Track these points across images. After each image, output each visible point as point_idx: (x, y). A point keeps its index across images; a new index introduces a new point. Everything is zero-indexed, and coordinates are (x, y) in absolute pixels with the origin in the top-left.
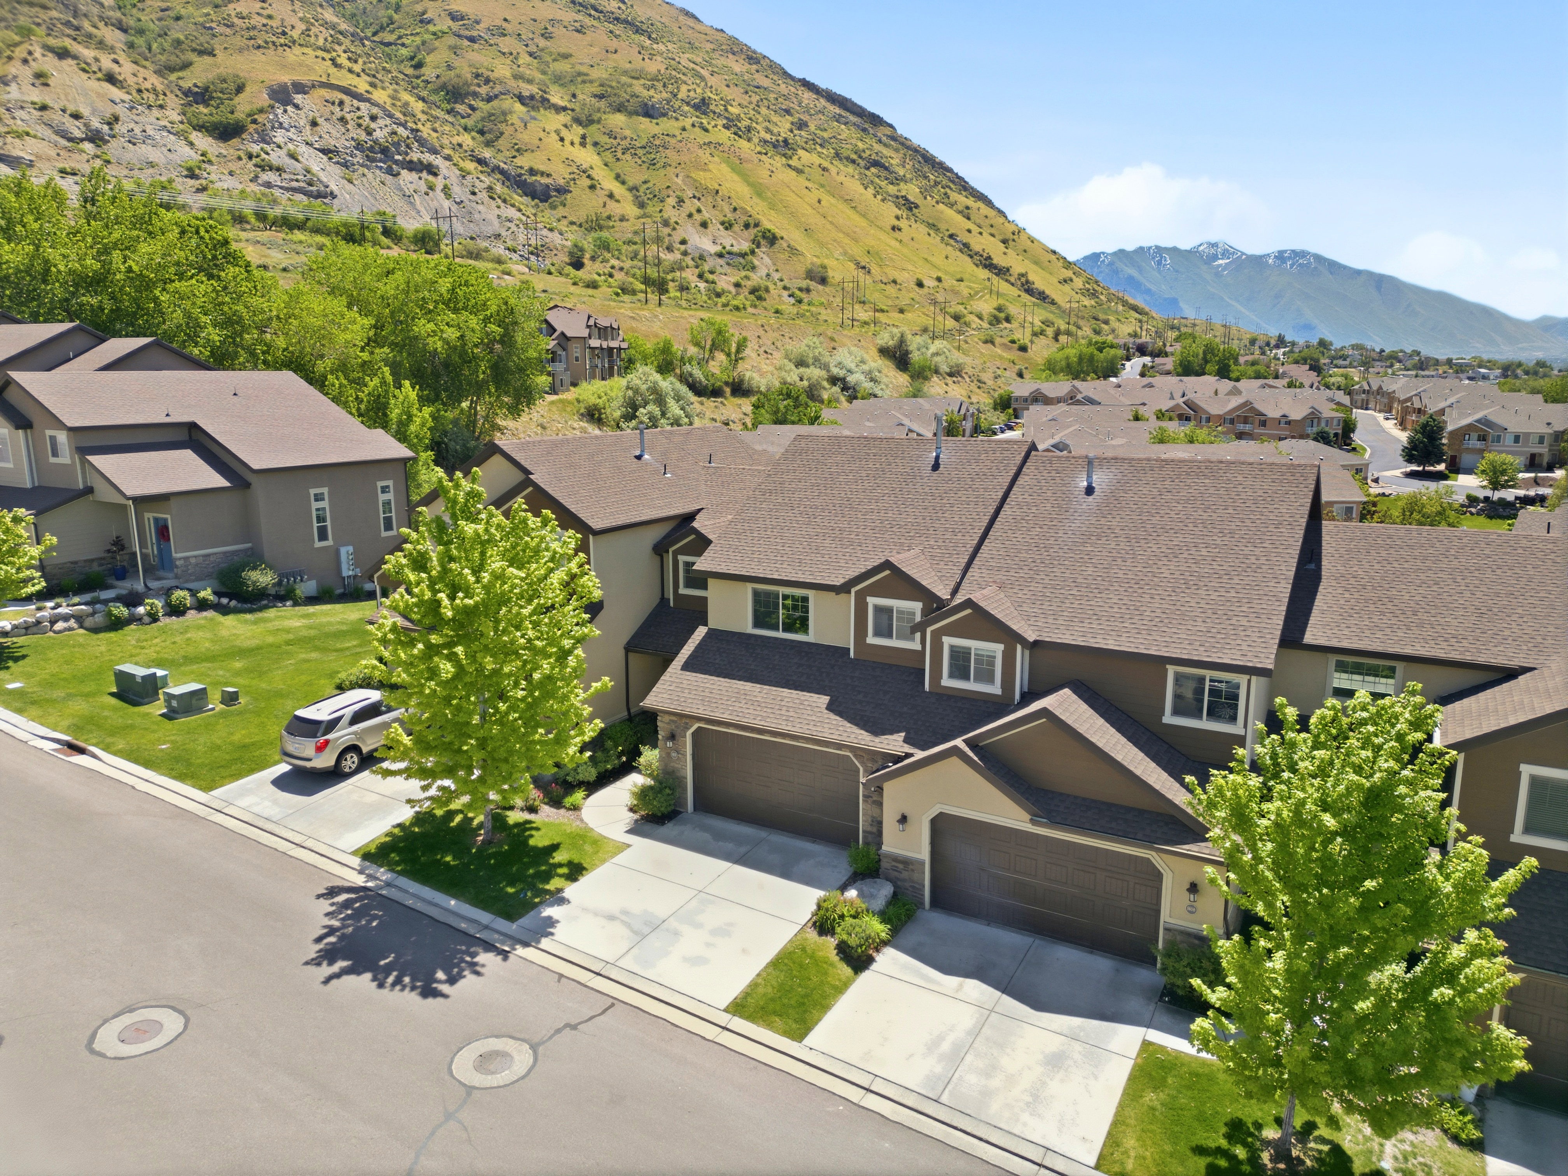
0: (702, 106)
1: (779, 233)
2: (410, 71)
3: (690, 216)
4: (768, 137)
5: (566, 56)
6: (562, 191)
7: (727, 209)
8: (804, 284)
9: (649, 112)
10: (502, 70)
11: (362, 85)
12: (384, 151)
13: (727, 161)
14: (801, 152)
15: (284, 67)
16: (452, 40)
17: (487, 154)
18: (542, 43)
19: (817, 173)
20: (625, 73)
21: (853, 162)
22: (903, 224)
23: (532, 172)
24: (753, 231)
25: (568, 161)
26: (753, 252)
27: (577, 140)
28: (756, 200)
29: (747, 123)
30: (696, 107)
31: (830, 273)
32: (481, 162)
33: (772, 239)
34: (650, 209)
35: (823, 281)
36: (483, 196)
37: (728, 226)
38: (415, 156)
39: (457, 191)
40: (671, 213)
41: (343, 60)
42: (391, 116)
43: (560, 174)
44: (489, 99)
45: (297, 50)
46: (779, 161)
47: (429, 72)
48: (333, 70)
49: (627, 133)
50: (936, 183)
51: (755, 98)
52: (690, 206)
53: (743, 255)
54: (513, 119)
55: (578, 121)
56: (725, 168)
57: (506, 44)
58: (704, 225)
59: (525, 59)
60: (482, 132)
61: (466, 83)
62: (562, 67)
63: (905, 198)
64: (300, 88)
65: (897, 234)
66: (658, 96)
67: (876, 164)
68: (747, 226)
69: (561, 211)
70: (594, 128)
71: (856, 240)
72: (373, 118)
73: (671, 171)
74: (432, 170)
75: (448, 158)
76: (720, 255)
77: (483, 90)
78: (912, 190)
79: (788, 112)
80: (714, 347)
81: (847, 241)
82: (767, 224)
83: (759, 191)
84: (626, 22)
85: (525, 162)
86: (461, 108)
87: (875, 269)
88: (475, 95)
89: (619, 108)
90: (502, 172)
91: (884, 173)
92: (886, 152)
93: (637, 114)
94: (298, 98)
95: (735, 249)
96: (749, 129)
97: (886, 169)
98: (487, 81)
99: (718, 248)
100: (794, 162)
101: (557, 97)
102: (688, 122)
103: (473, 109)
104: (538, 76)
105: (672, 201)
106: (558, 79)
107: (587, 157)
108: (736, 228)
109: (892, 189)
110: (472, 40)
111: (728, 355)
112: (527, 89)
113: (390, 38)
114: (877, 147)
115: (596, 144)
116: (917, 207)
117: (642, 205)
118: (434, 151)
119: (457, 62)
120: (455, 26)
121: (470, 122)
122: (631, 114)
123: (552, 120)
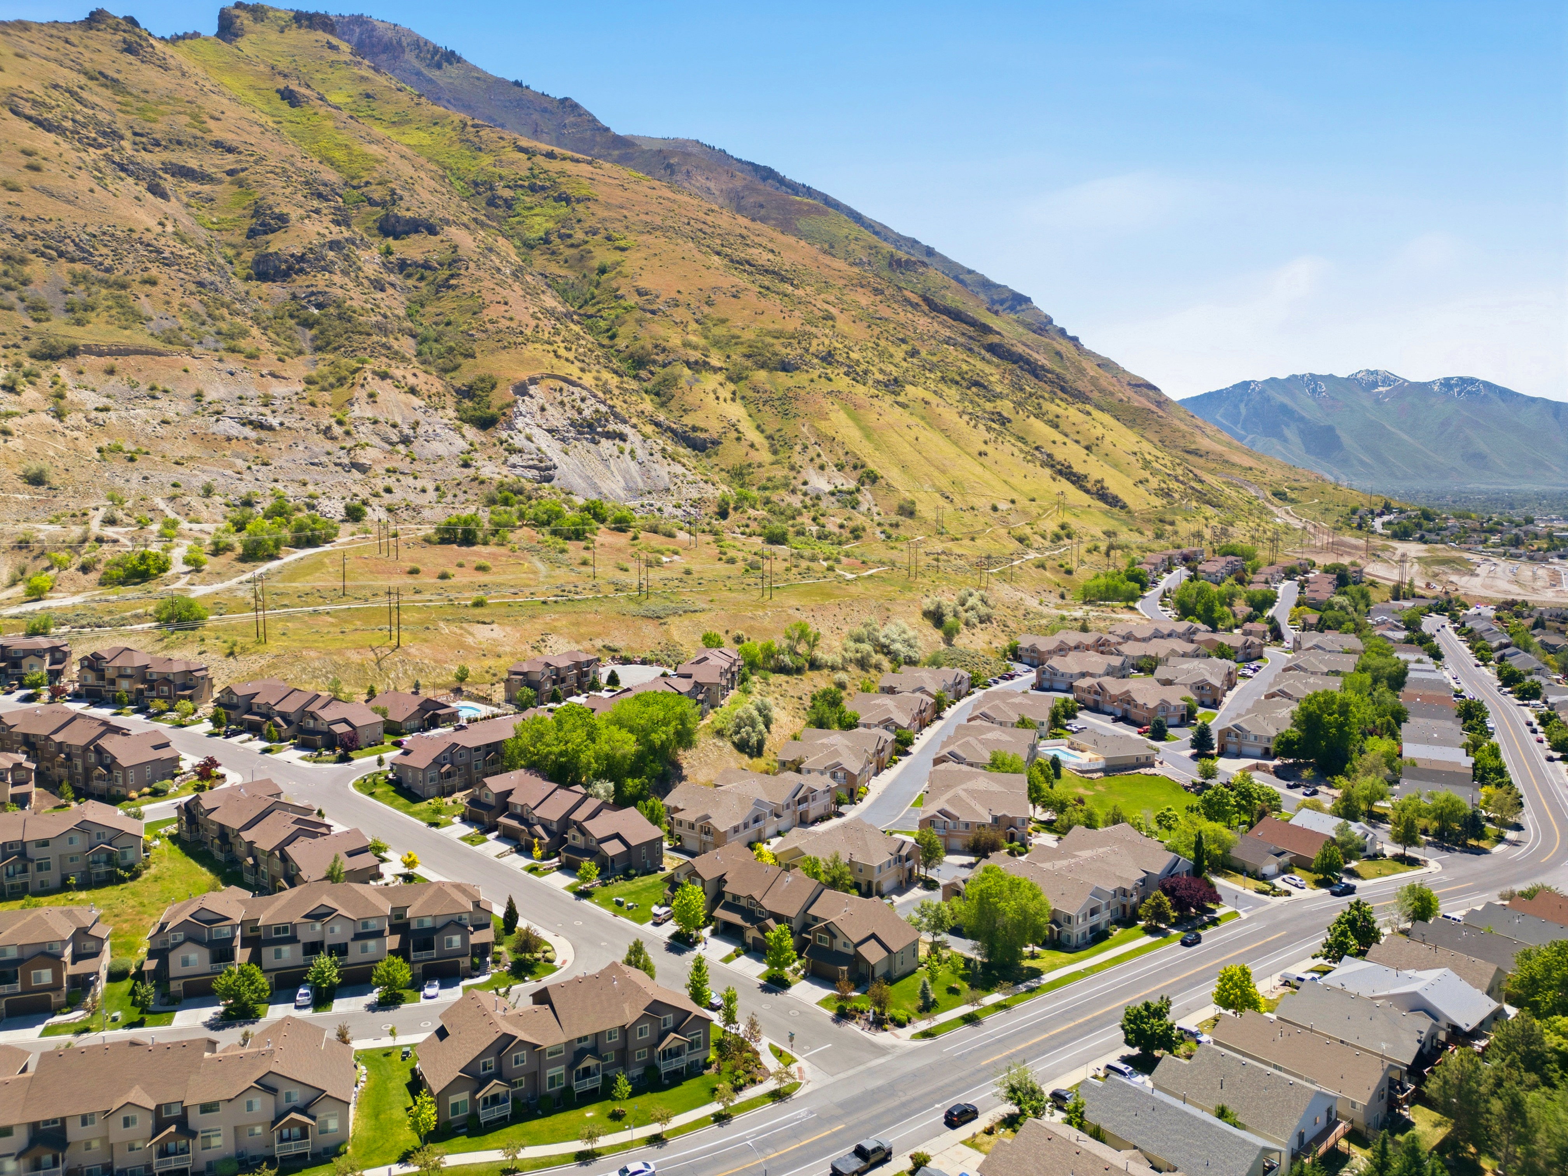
0: (828, 357)
1: (879, 472)
2: (605, 345)
3: (812, 460)
4: (880, 378)
5: (723, 321)
6: (716, 443)
7: (841, 452)
8: (895, 519)
9: (786, 367)
10: (675, 339)
11: (574, 371)
12: (590, 425)
13: (844, 408)
14: (907, 389)
15: (522, 364)
16: (638, 314)
17: (662, 416)
18: (706, 310)
19: (919, 408)
20: (769, 333)
23: (694, 429)
24: (860, 472)
25: (722, 417)
26: (858, 490)
27: (729, 397)
28: (864, 443)
29: (863, 368)
30: (823, 359)
31: (919, 506)
32: (657, 424)
33: (874, 478)
34: (781, 455)
35: (911, 515)
36: (659, 456)
37: (840, 467)
38: (611, 426)
39: (640, 453)
40: (797, 459)
42: (595, 396)
43: (715, 429)
44: (664, 366)
45: (530, 347)
46: (887, 402)
47: (620, 342)
48: (555, 361)
49: (768, 387)
52: (812, 452)
53: (851, 493)
54: (682, 383)
55: (730, 379)
56: (842, 415)
57: (680, 314)
58: (822, 468)
59: (693, 326)
60: (658, 395)
61: (648, 352)
62: (719, 331)
64: (534, 382)
66: (791, 353)
68: (855, 467)
69: (714, 460)
70: (742, 384)
71: (944, 472)
72: (583, 400)
73: (800, 421)
74: (622, 438)
75: (634, 426)
76: (832, 494)
77: (660, 358)
81: (936, 473)
82: (870, 465)
83: (868, 435)
85: (689, 420)
86: (643, 374)
87: (957, 498)
88: (654, 362)
89: (762, 366)
90: (673, 431)
93: (776, 369)
94: (532, 389)
95: (844, 488)
96: (865, 374)
98: (664, 350)
99: (831, 488)
101: (715, 361)
102: (815, 374)
103: (653, 374)
104: (702, 342)
105: (798, 448)
106: (716, 343)
107: (736, 411)
108: (847, 469)
110: (653, 312)
112: (694, 355)
113: (592, 311)
115: (743, 398)
117: (775, 452)
118: (624, 421)
119: (642, 333)
120: (641, 300)
121: (649, 385)
122: (772, 370)
123: (711, 381)
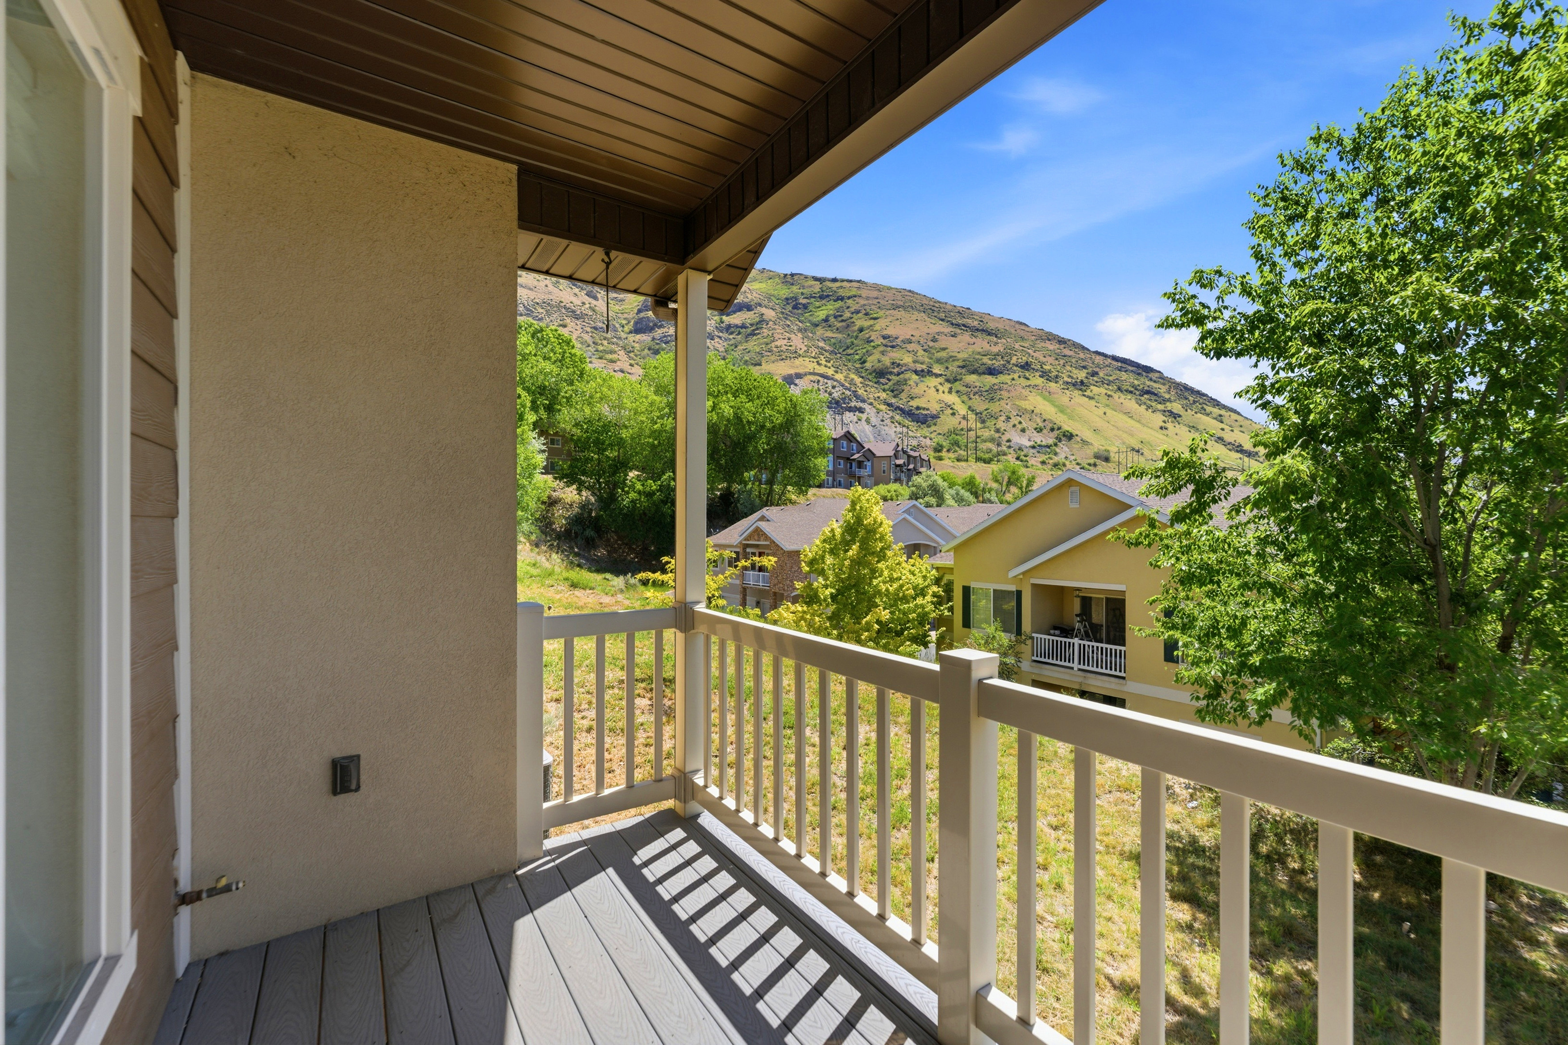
0: (1026, 366)
1: (1074, 433)
2: (858, 366)
3: (1014, 426)
4: (1069, 380)
5: (944, 349)
6: (935, 417)
7: (1039, 420)
8: (1092, 461)
9: (991, 372)
10: (908, 359)
11: (830, 372)
12: (837, 402)
13: (1041, 395)
14: (1092, 387)
15: (792, 367)
16: (882, 348)
17: (893, 401)
18: (931, 344)
19: (1104, 399)
20: (979, 353)
21: (1131, 392)
22: (1168, 425)
23: (918, 408)
24: (1056, 432)
25: (940, 401)
26: (1056, 445)
27: (946, 390)
28: (1059, 414)
29: (1056, 373)
30: (1022, 367)
31: (1112, 455)
32: (890, 405)
33: (1070, 436)
34: (987, 424)
35: (1107, 460)
36: (888, 422)
37: (1039, 430)
38: (853, 404)
39: (874, 420)
40: (1001, 425)
41: (823, 362)
42: (843, 385)
43: (934, 407)
44: (898, 374)
45: (801, 359)
46: (1077, 393)
47: (868, 365)
48: (817, 367)
49: (978, 384)
50: (1194, 402)
51: (1062, 362)
52: (1014, 420)
53: (1048, 447)
54: (911, 383)
55: (948, 381)
56: (1039, 399)
57: (911, 347)
58: (1023, 430)
59: (921, 352)
60: (892, 391)
61: (887, 368)
62: (942, 354)
63: (1170, 412)
64: (799, 376)
65: (1165, 432)
66: (998, 363)
67: (1148, 392)
68: (1052, 430)
69: (933, 428)
70: (957, 383)
71: (1132, 435)
72: (834, 387)
73: (1002, 403)
74: (861, 410)
75: (871, 404)
76: (1033, 447)
77: (896, 370)
78: (1176, 407)
79: (1084, 367)
80: (1010, 483)
81: (1125, 435)
82: (1066, 427)
83: (1062, 410)
84: (983, 330)
85: (914, 403)
86: (883, 380)
87: (1146, 451)
88: (891, 373)
89: (974, 372)
90: (901, 410)
91: (1153, 398)
92: (1155, 385)
93: (984, 373)
94: (797, 381)
95: (1044, 443)
96: (1057, 377)
97: (1156, 395)
98: (899, 365)
99: (1032, 443)
100: (1088, 393)
101: (937, 369)
102: (1016, 376)
103: (889, 380)
104: (927, 360)
105: (1003, 418)
106: (939, 361)
107: (952, 399)
108: (1045, 431)
109: (1160, 407)
110: (893, 347)
111: (1021, 488)
112: (919, 367)
113: (851, 352)
114: (1148, 383)
115: (958, 392)
116: (1180, 416)
117: (983, 422)
118: (863, 401)
119: (883, 358)
120: (884, 342)
121: (886, 387)
122: (980, 374)
123: (933, 382)
